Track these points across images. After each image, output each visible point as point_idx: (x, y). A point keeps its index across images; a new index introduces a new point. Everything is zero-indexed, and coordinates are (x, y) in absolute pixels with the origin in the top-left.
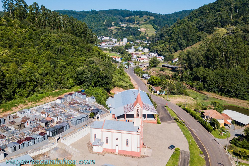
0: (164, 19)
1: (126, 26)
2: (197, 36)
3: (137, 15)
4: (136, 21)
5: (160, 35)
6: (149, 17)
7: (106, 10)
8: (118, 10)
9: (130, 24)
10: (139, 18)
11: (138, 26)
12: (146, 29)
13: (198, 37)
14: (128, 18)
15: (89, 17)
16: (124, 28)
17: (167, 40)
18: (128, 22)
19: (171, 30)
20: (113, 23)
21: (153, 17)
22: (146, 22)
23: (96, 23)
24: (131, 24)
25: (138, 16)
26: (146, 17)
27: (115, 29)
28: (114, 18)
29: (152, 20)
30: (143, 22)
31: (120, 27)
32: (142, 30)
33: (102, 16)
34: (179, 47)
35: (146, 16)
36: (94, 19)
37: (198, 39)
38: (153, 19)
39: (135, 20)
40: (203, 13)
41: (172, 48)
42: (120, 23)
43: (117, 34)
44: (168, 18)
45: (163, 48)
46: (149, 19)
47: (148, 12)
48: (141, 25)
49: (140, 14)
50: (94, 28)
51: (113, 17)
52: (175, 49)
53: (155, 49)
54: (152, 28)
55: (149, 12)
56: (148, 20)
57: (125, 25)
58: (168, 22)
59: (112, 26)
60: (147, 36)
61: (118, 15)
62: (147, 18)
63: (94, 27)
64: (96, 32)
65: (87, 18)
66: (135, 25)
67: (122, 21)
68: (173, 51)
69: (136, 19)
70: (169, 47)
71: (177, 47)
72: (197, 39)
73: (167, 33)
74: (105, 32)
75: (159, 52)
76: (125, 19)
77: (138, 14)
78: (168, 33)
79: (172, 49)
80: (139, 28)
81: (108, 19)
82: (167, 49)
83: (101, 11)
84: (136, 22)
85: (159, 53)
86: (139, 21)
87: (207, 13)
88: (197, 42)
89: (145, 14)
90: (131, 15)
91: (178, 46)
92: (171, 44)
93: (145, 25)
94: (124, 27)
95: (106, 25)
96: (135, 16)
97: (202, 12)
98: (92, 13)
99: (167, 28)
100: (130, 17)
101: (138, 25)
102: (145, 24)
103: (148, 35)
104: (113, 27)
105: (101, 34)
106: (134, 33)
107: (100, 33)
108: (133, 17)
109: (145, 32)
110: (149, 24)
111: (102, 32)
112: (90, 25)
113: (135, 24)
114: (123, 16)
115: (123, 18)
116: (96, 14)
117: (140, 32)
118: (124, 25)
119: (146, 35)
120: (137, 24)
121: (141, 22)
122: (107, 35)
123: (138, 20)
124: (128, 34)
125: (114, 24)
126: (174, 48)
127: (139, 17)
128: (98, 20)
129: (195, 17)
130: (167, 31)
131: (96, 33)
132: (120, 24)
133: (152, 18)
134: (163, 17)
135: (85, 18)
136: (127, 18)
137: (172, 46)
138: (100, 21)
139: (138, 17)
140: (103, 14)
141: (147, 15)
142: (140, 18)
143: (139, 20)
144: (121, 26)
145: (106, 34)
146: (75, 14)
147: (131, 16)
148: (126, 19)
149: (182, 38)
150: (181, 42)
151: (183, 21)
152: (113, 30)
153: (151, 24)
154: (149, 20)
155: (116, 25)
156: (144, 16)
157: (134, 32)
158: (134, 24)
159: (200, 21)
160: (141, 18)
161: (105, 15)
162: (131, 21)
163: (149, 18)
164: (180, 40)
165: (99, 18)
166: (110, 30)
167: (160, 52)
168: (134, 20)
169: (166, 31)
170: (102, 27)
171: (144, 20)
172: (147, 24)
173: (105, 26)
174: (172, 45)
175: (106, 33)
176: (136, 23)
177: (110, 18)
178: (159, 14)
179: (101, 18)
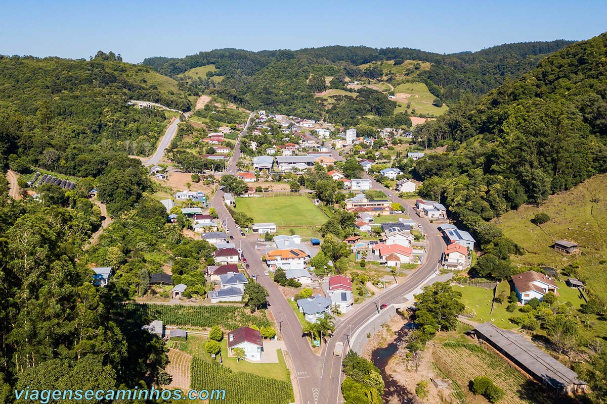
0: (455, 68)
1: (360, 87)
2: (590, 155)
3: (389, 59)
4: (385, 74)
5: (450, 126)
6: (418, 64)
7: (316, 48)
8: (344, 48)
9: (371, 80)
10: (393, 67)
11: (390, 85)
12: (410, 96)
13: (595, 160)
14: (367, 66)
15: (273, 68)
16: (355, 91)
17: (478, 161)
18: (367, 76)
19: (484, 112)
20: (328, 80)
21: (428, 64)
22: (410, 78)
23: (288, 82)
24: (374, 81)
25: (392, 62)
26: (410, 64)
27: (331, 97)
28: (332, 67)
29: (425, 72)
30: (403, 78)
31: (346, 90)
32: (400, 97)
33: (303, 64)
34: (526, 192)
35: (411, 61)
36: (285, 72)
37: (597, 164)
38: (428, 69)
39: (384, 72)
40: (587, 63)
41: (501, 195)
42: (347, 79)
43: (334, 112)
44: (467, 66)
45: (465, 192)
46: (417, 68)
47: (415, 50)
48: (398, 84)
49: (397, 55)
50: (281, 95)
51: (330, 64)
52: (508, 202)
53: (436, 188)
54: (427, 92)
55: (419, 50)
56: (415, 71)
57: (358, 84)
58: (467, 75)
59: (325, 87)
60: (412, 113)
61: (343, 60)
62: (412, 66)
63: (281, 92)
64: (285, 105)
65: (270, 70)
66: (384, 84)
67: (351, 74)
68: (504, 207)
69: (386, 69)
70: (487, 192)
71: (516, 193)
72: (592, 167)
73: (470, 119)
74: (307, 105)
75: (453, 207)
76: (360, 71)
77: (391, 58)
78: (475, 121)
79: (498, 200)
80: (393, 94)
81: (318, 69)
82: (482, 197)
83: (306, 50)
84: (385, 76)
85: (450, 208)
86: (393, 74)
87: (602, 64)
88: (589, 177)
89: (408, 56)
90: (374, 60)
91: (521, 189)
92: (495, 182)
93: (408, 85)
94: (356, 89)
95: (311, 87)
96: (385, 61)
97: (582, 61)
98: (282, 57)
99: (470, 105)
100: (371, 64)
101: (389, 83)
102: (408, 81)
103: (414, 110)
104: (328, 91)
105: (294, 110)
106: (379, 109)
107: (293, 107)
108: (379, 63)
109: (407, 102)
110: (419, 82)
111: (300, 105)
112: (274, 88)
113: (382, 81)
114: (354, 62)
115: (355, 67)
116: (290, 58)
117: (394, 104)
118: (356, 85)
119: (410, 111)
120: (387, 81)
121: (399, 78)
122: (310, 114)
123: (390, 71)
124: (364, 111)
125: (330, 82)
126: (507, 197)
127: (395, 64)
128: (294, 74)
129: (561, 74)
130: (472, 115)
131: (284, 108)
132: (346, 83)
133: (426, 66)
134: (454, 63)
135: (265, 68)
136: (363, 67)
137: (497, 191)
138: (297, 75)
139: (391, 64)
140: (305, 60)
141: (414, 60)
142: (396, 67)
143: (392, 72)
144: (349, 87)
145: (307, 110)
146: (244, 60)
147: (374, 62)
148: (361, 69)
149: (536, 163)
150: (534, 179)
151: (522, 87)
152: (326, 100)
153: (423, 82)
154: (418, 73)
155: (335, 85)
156: (407, 61)
157: (379, 105)
158: (380, 81)
159: (597, 101)
160: (398, 67)
161: (310, 61)
162: (373, 74)
163: (418, 66)
164: (527, 172)
165: (296, 69)
166: (318, 99)
167: (457, 205)
168: (381, 71)
169: (468, 113)
170: (302, 92)
171: (406, 73)
172: (413, 81)
173: (309, 90)
174: (498, 186)
175: (310, 107)
176: (385, 78)
177: (324, 67)
178: (443, 54)
179: (300, 70)
